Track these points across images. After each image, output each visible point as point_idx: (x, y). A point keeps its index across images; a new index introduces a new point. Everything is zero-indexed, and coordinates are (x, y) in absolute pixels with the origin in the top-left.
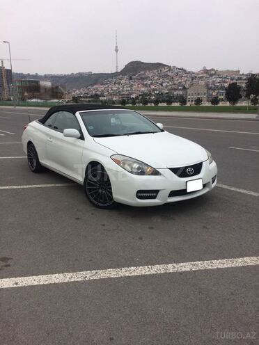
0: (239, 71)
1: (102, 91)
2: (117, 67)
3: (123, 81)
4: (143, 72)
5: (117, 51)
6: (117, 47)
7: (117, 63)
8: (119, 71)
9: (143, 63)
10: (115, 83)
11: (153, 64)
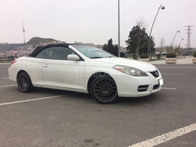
0: (93, 44)
1: (16, 54)
2: (24, 40)
3: (29, 48)
4: (41, 43)
5: (24, 31)
6: (24, 29)
7: (24, 38)
8: (26, 42)
9: (41, 38)
10: (24, 49)
11: (47, 39)
